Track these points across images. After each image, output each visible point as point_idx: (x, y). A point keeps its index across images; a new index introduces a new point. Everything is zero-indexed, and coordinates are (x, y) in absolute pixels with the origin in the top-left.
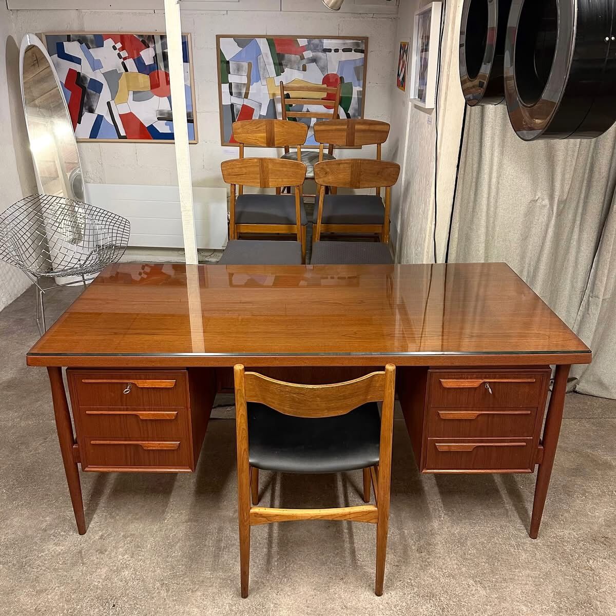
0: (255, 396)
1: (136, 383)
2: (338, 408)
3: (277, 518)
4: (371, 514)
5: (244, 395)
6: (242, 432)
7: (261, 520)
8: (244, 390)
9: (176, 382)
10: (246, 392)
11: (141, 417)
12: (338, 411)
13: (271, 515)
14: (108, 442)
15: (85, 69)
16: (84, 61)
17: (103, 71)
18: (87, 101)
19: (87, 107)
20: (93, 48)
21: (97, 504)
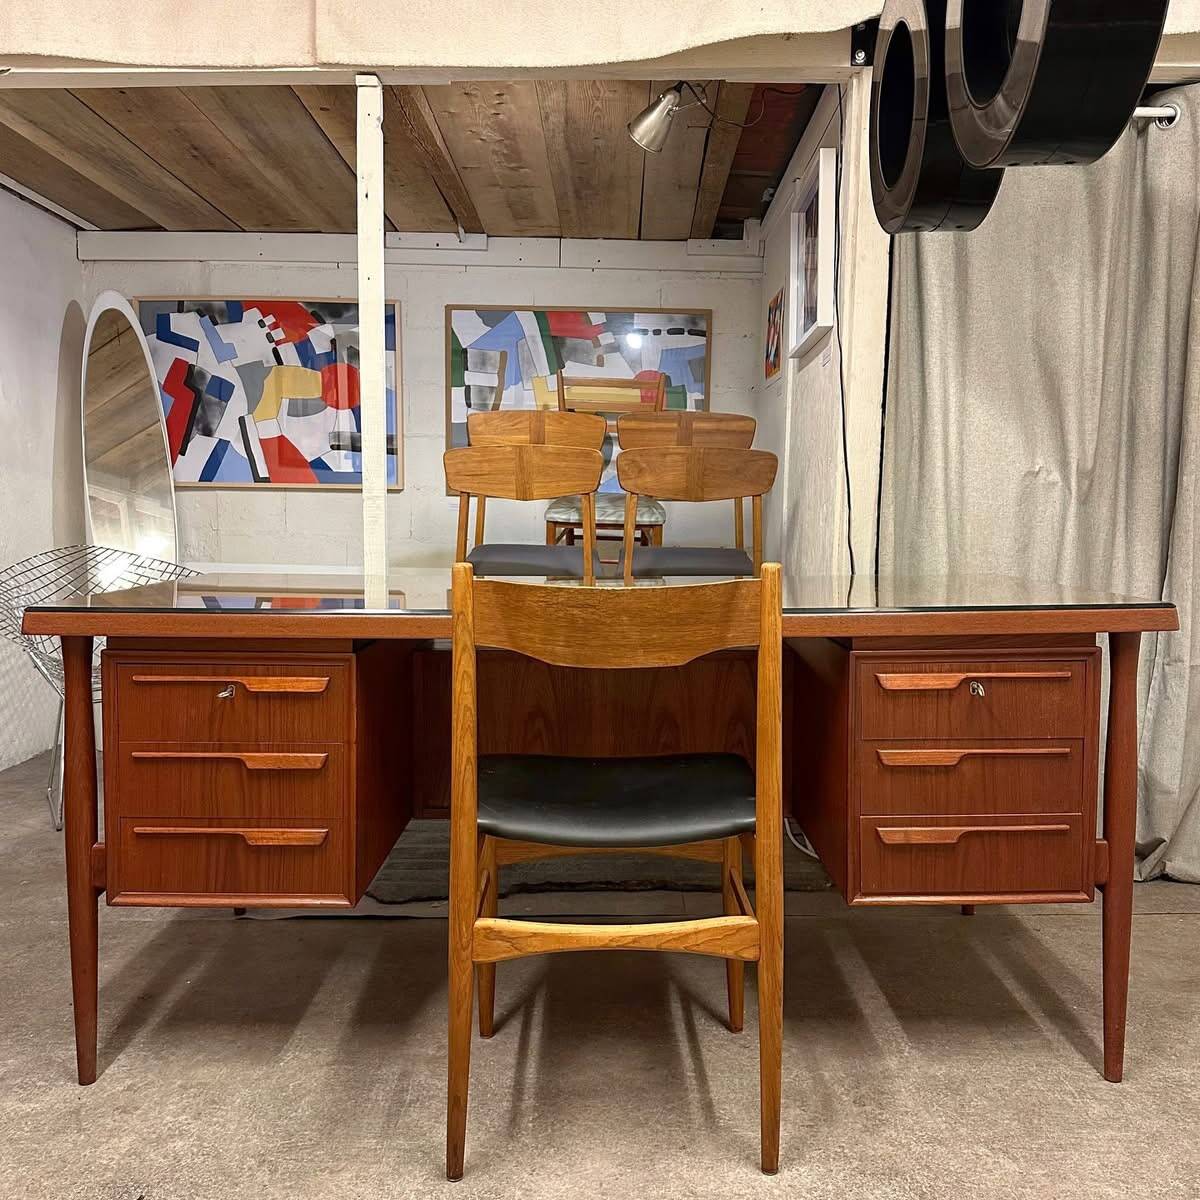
0: (492, 633)
1: (245, 682)
2: (667, 647)
3: (535, 943)
4: (743, 932)
5: (471, 626)
6: (464, 715)
7: (499, 946)
8: (471, 617)
9: (329, 681)
10: (476, 621)
11: (250, 765)
12: (666, 655)
13: (521, 933)
14: (172, 830)
15: (205, 361)
16: (205, 346)
17: (237, 362)
18: (202, 417)
19: (200, 426)
20: (222, 324)
21: (128, 1040)
